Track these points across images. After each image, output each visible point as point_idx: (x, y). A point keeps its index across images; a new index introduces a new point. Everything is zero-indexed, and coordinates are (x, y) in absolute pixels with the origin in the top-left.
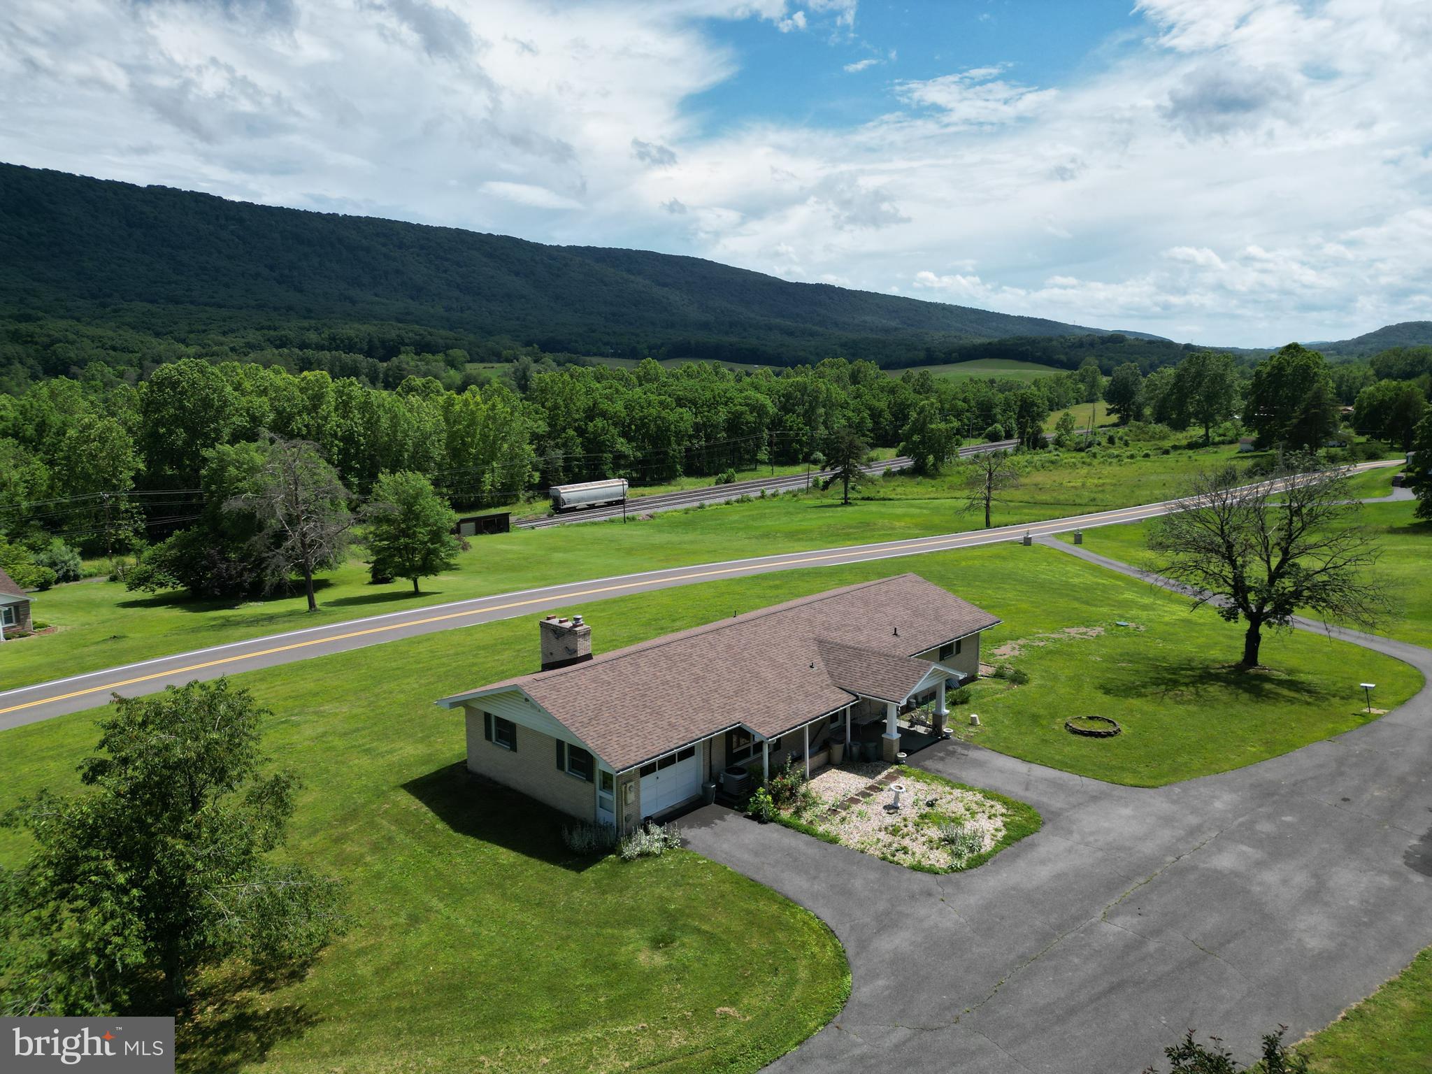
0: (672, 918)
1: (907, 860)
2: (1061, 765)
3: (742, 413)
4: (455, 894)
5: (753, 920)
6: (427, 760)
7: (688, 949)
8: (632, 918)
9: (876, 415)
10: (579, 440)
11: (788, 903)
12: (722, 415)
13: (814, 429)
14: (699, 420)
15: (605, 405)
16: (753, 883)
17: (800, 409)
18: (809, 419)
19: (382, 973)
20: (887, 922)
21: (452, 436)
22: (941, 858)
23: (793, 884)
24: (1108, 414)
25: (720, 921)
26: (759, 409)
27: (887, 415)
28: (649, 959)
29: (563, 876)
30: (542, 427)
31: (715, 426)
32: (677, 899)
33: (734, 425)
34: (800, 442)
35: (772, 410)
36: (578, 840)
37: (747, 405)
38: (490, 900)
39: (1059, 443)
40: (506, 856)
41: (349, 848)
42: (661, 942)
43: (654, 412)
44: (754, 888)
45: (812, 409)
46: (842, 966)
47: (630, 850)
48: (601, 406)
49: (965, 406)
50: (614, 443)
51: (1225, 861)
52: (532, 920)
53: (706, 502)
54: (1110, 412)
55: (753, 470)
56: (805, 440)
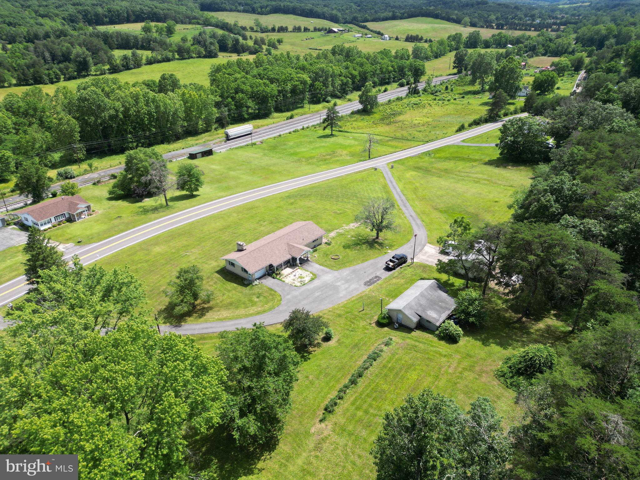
0: (260, 294)
1: (294, 285)
2: (326, 266)
3: (297, 85)
4: (229, 291)
5: (270, 294)
6: (218, 266)
7: (261, 298)
8: (254, 294)
9: (353, 77)
10: (233, 103)
11: (275, 292)
12: (289, 87)
13: (327, 87)
14: (280, 89)
15: (243, 87)
17: (321, 79)
18: (325, 84)
19: (221, 302)
20: (288, 294)
21: (186, 108)
22: (299, 284)
23: (277, 289)
25: (266, 294)
26: (304, 82)
27: (358, 78)
28: (256, 300)
29: (244, 288)
30: (218, 99)
31: (286, 91)
32: (260, 291)
33: (294, 91)
34: (321, 94)
35: (309, 81)
36: (246, 283)
37: (299, 81)
38: (234, 292)
39: (425, 90)
40: (235, 285)
41: (210, 283)
42: (258, 297)
43: (262, 89)
44: (271, 289)
45: (326, 79)
46: (281, 300)
47: (254, 284)
48: (241, 87)
50: (246, 102)
51: (339, 284)
52: (240, 295)
53: (282, 133)
54: (454, 67)
55: (302, 107)
56: (323, 92)
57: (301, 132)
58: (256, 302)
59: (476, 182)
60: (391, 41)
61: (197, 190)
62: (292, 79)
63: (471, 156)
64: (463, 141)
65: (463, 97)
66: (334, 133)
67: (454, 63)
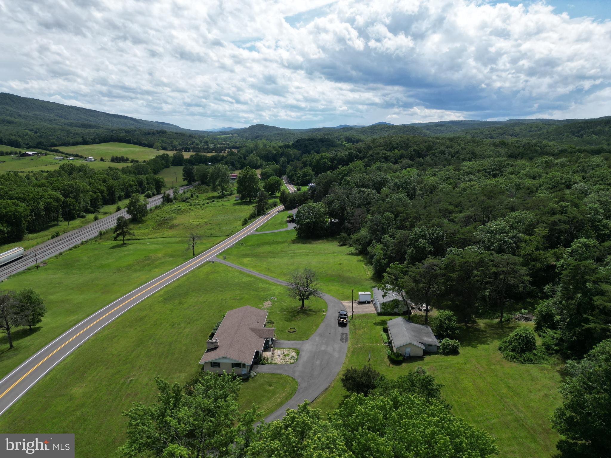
0: (268, 382)
1: (289, 363)
2: (294, 339)
3: (51, 202)
5: (278, 378)
7: (274, 385)
8: (263, 384)
9: (102, 192)
11: (280, 374)
12: (42, 205)
13: (79, 203)
16: (274, 374)
17: (72, 195)
18: (76, 198)
20: (294, 372)
22: (292, 361)
23: (278, 372)
24: (184, 181)
25: (274, 380)
26: (57, 199)
28: (271, 388)
29: (247, 383)
31: (39, 210)
32: (266, 380)
33: (48, 208)
34: (75, 210)
35: (61, 198)
37: (51, 198)
39: (175, 199)
42: (270, 386)
45: (78, 195)
47: (252, 376)
49: (133, 183)
51: (323, 348)
53: (62, 251)
54: (184, 180)
55: (57, 225)
56: (77, 208)
57: (82, 247)
58: (273, 389)
59: (308, 255)
60: (96, 162)
61: (40, 321)
62: (41, 197)
63: (275, 240)
64: (256, 230)
65: (213, 201)
66: (125, 242)
67: (184, 176)
